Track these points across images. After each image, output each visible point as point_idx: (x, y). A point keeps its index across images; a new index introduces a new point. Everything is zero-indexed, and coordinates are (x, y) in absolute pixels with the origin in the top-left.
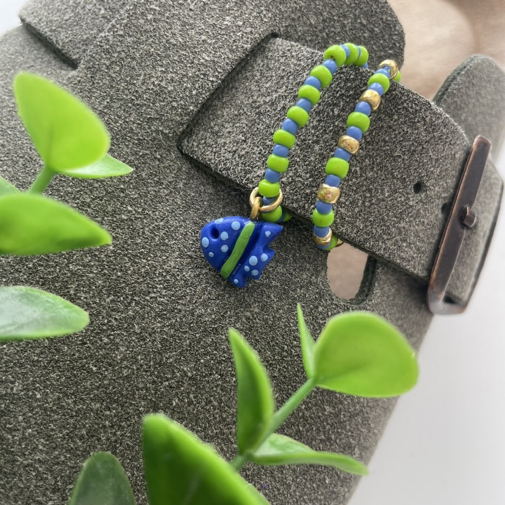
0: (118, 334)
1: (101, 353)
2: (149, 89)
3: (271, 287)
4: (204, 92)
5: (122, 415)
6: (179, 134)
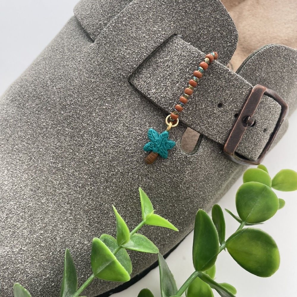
2: (119, 56)
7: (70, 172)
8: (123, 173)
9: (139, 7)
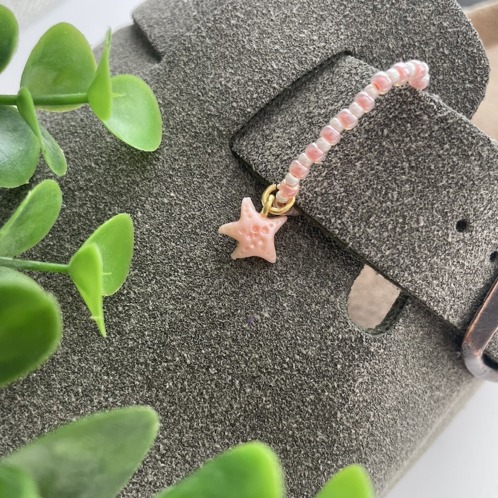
0: (133, 307)
1: (114, 320)
2: (215, 88)
4: (264, 97)
5: (118, 384)
6: (232, 133)
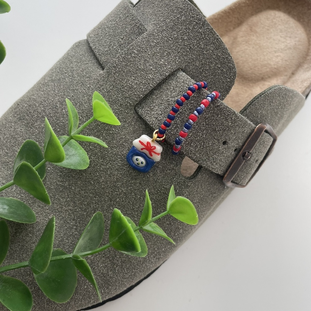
3: (158, 167)
4: (147, 90)
6: (135, 104)
7: (76, 190)
8: (126, 193)
9: (148, 41)
